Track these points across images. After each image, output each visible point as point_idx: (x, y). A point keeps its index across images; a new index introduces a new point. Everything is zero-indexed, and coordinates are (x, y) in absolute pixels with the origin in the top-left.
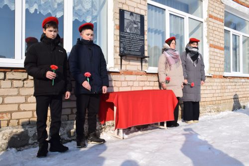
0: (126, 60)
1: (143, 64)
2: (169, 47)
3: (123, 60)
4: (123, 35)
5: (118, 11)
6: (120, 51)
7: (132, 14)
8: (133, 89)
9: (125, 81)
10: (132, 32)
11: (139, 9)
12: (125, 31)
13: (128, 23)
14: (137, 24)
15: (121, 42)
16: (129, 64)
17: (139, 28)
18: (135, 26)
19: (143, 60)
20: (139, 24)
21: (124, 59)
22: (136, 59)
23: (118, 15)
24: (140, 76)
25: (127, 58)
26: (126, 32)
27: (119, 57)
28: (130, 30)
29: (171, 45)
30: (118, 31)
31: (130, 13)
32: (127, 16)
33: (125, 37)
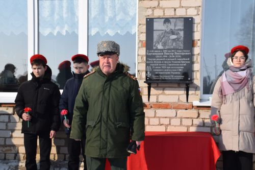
0: (157, 87)
1: (190, 92)
2: (232, 64)
3: (152, 89)
4: (150, 54)
5: (145, 22)
6: (147, 77)
7: (167, 20)
8: (171, 129)
9: (155, 117)
10: (167, 47)
11: (184, 9)
12: (154, 48)
13: (159, 36)
14: (177, 34)
15: (147, 65)
16: (164, 94)
17: (182, 39)
18: (174, 37)
19: (190, 86)
20: (182, 33)
21: (154, 87)
22: (176, 85)
23: (145, 27)
24: (184, 111)
25: (159, 86)
26: (157, 49)
27: (146, 85)
28: (164, 44)
29: (235, 60)
30: (145, 49)
31: (163, 20)
32: (158, 26)
33: (154, 57)
